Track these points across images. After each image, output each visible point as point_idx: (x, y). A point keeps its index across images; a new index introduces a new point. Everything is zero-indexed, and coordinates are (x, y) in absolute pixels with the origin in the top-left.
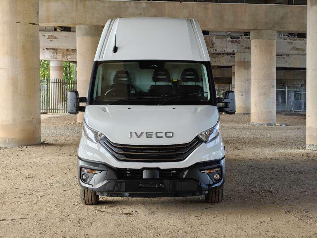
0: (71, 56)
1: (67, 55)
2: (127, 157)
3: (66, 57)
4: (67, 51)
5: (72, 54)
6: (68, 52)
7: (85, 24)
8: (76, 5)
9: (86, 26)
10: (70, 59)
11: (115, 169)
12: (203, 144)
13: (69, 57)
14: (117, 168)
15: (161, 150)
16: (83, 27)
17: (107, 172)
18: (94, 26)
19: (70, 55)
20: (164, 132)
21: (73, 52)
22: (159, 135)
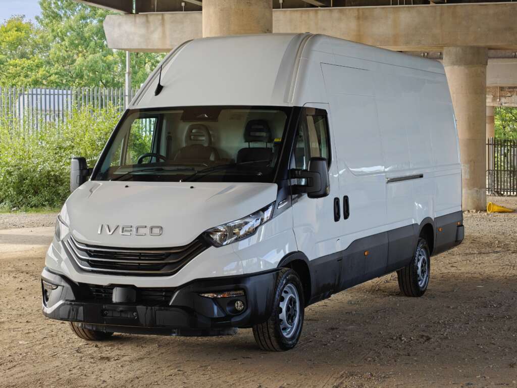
0: (507, 98)
1: (501, 96)
2: (92, 266)
3: (498, 100)
4: (501, 90)
5: (509, 95)
6: (503, 92)
7: (456, 46)
8: (442, 15)
9: (458, 49)
10: (505, 103)
11: (76, 285)
12: (212, 247)
13: (503, 100)
14: (79, 283)
15: (143, 256)
16: (453, 50)
17: (63, 289)
18: (472, 47)
19: (505, 97)
20: (149, 226)
21: (510, 92)
22: (141, 231)
